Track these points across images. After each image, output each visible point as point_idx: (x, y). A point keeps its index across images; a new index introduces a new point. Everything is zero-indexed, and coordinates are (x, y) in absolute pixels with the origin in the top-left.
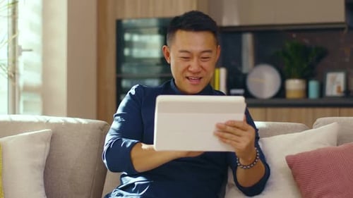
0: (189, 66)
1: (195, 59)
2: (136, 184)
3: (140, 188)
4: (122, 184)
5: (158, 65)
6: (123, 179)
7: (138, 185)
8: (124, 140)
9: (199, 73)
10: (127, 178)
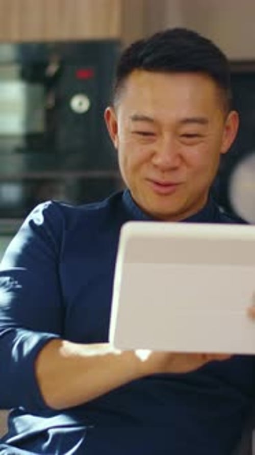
0: (153, 154)
1: (167, 137)
2: (51, 432)
3: (63, 441)
4: (16, 434)
5: (18, 151)
6: (15, 420)
7: (57, 436)
8: (22, 334)
9: (174, 169)
10: (28, 418)
